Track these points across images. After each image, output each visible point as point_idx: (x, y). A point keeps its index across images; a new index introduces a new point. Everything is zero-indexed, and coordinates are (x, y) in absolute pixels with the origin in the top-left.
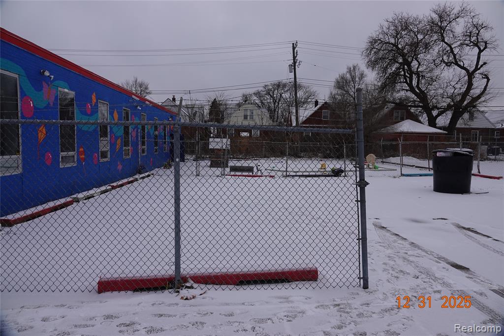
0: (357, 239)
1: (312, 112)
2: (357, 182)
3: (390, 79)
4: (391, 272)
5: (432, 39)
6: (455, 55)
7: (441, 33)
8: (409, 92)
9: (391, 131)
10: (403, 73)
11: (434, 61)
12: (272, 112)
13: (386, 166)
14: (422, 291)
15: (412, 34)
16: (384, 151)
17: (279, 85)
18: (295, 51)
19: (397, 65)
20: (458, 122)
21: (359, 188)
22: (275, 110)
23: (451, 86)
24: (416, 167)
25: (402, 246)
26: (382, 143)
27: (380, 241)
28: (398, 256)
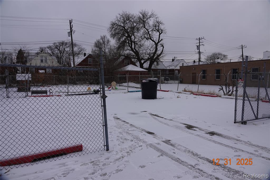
0: (102, 126)
1: (83, 59)
2: (101, 96)
3: (122, 44)
4: (120, 140)
5: (140, 26)
6: (150, 35)
7: (144, 24)
8: (131, 51)
9: (123, 70)
10: (128, 41)
11: (141, 37)
12: (59, 59)
13: (121, 88)
14: (134, 147)
15: (131, 23)
16: (120, 80)
17: (63, 43)
18: (71, 25)
19: (125, 37)
20: (152, 66)
21: (102, 99)
22: (61, 58)
23: (149, 49)
24: (135, 87)
25: (126, 126)
26: (119, 76)
27: (117, 125)
28: (124, 132)
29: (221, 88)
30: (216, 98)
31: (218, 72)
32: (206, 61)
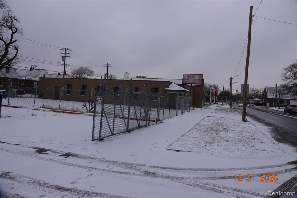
29: (85, 105)
30: (79, 115)
31: (84, 87)
32: (72, 74)
